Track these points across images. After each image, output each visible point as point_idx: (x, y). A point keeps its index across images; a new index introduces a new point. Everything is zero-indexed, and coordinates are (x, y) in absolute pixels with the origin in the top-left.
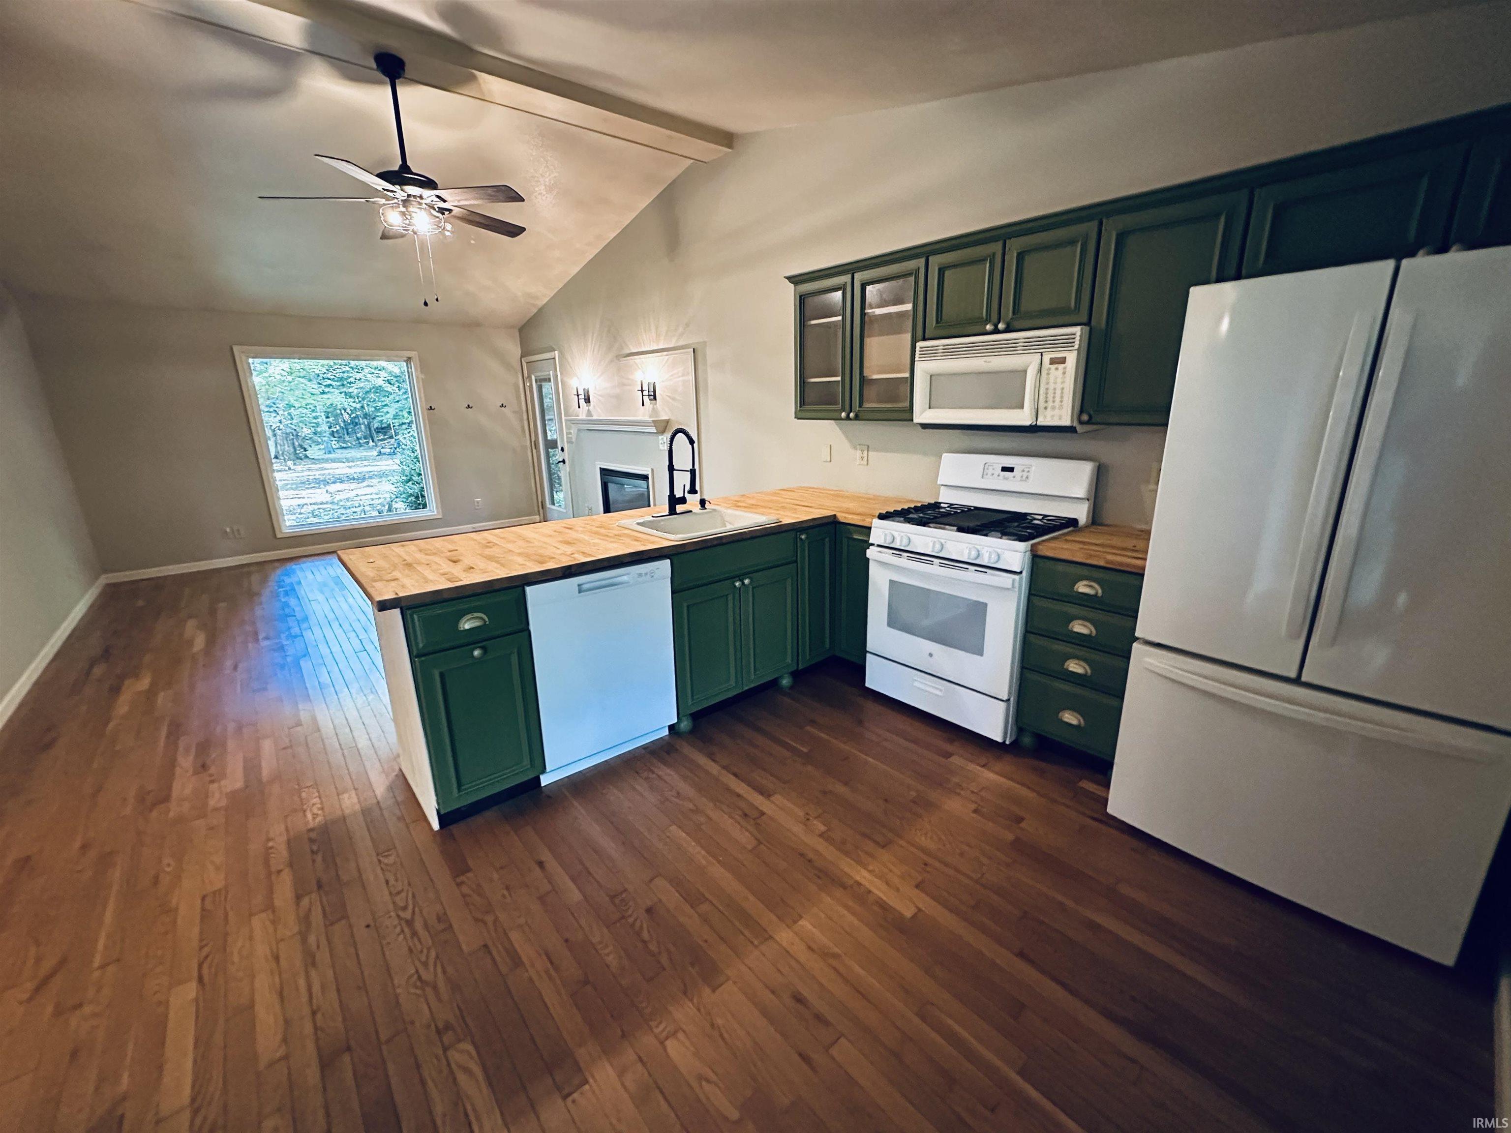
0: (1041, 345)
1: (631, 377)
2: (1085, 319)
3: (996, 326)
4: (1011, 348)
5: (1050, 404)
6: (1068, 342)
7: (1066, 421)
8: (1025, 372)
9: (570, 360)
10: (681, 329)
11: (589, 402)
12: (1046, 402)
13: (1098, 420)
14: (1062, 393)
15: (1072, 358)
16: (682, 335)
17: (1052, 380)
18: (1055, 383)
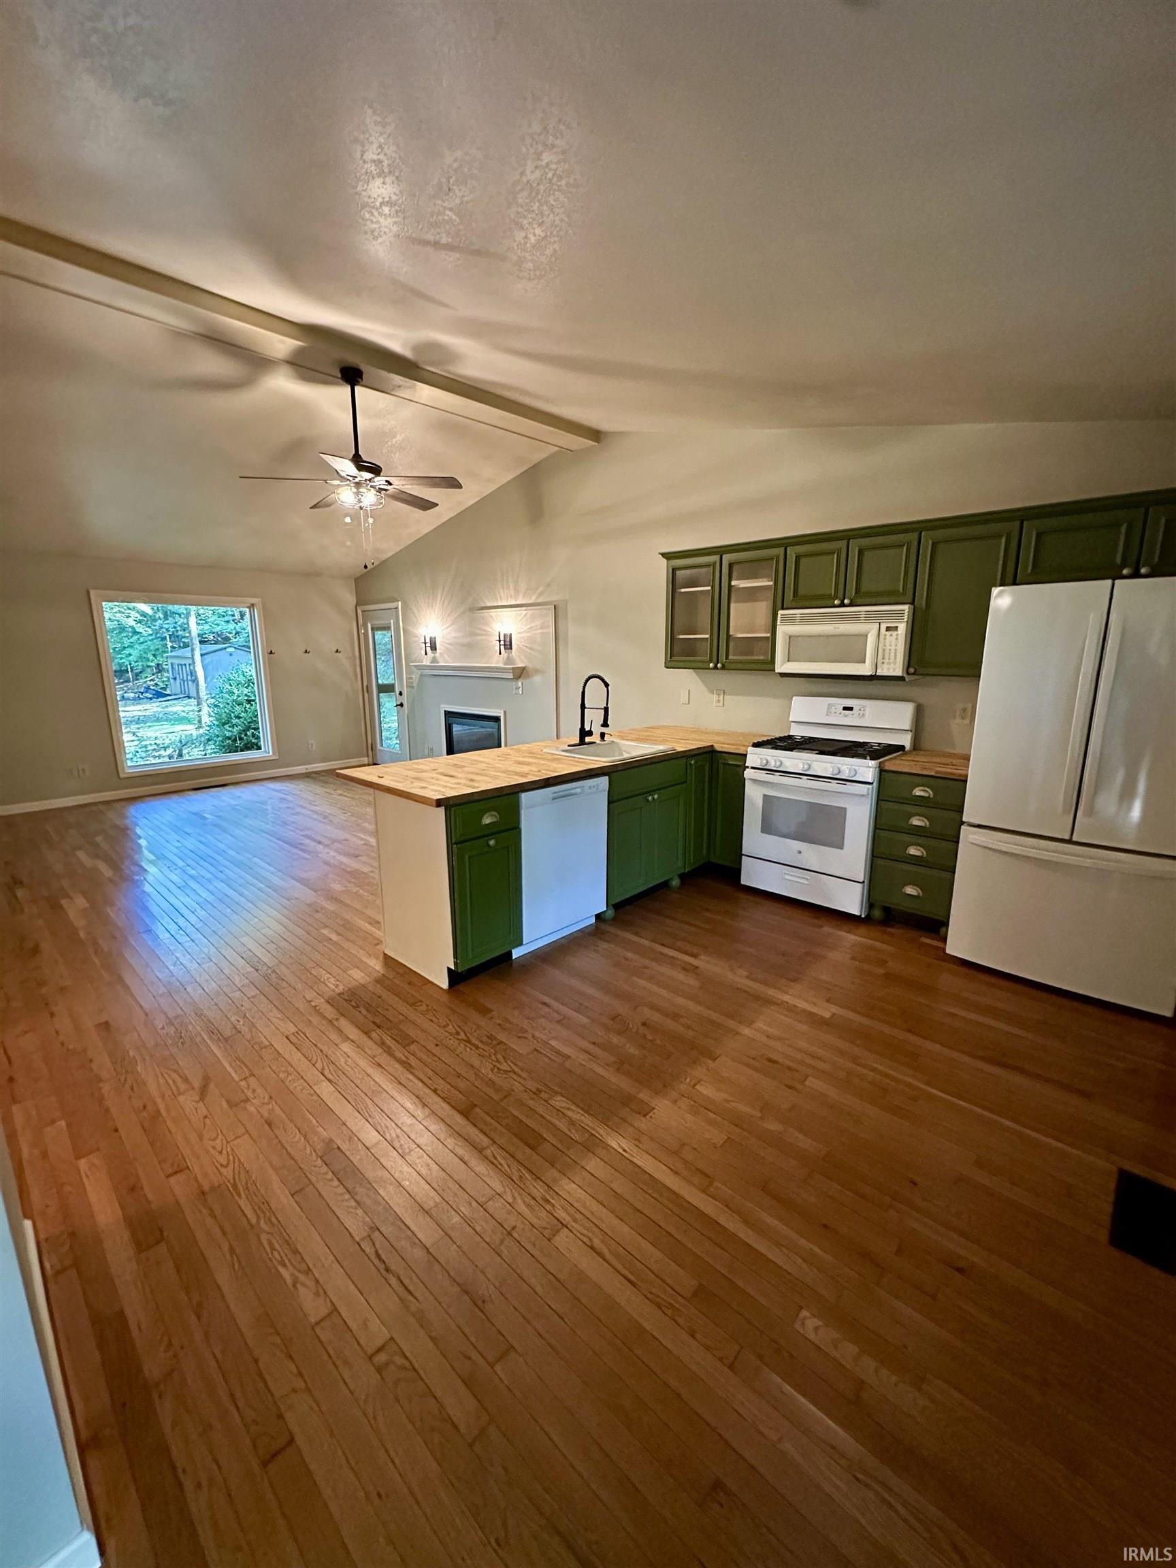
0: (878, 617)
1: (484, 628)
2: (910, 600)
3: (843, 601)
4: (855, 617)
5: (886, 661)
6: (898, 616)
7: (898, 671)
8: (867, 636)
9: (416, 611)
10: (541, 589)
11: (436, 649)
12: (883, 659)
13: (921, 672)
14: (895, 653)
15: (902, 627)
16: (541, 594)
17: (888, 644)
18: (890, 645)
